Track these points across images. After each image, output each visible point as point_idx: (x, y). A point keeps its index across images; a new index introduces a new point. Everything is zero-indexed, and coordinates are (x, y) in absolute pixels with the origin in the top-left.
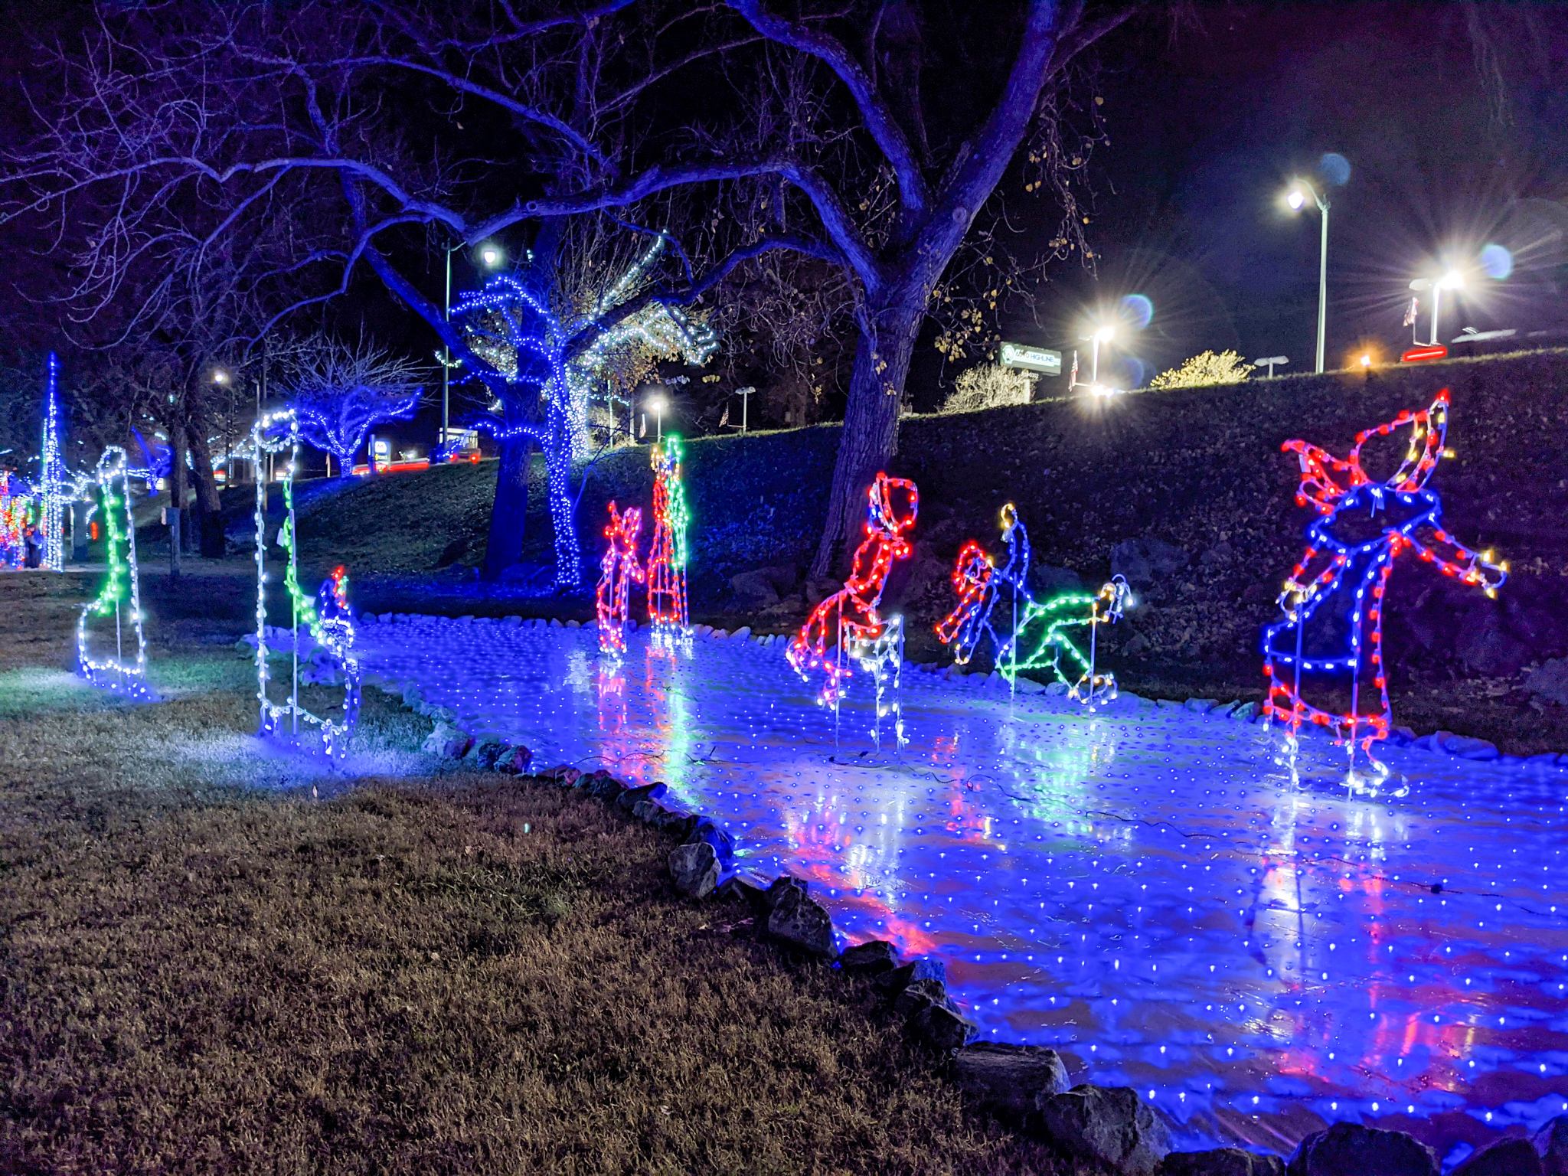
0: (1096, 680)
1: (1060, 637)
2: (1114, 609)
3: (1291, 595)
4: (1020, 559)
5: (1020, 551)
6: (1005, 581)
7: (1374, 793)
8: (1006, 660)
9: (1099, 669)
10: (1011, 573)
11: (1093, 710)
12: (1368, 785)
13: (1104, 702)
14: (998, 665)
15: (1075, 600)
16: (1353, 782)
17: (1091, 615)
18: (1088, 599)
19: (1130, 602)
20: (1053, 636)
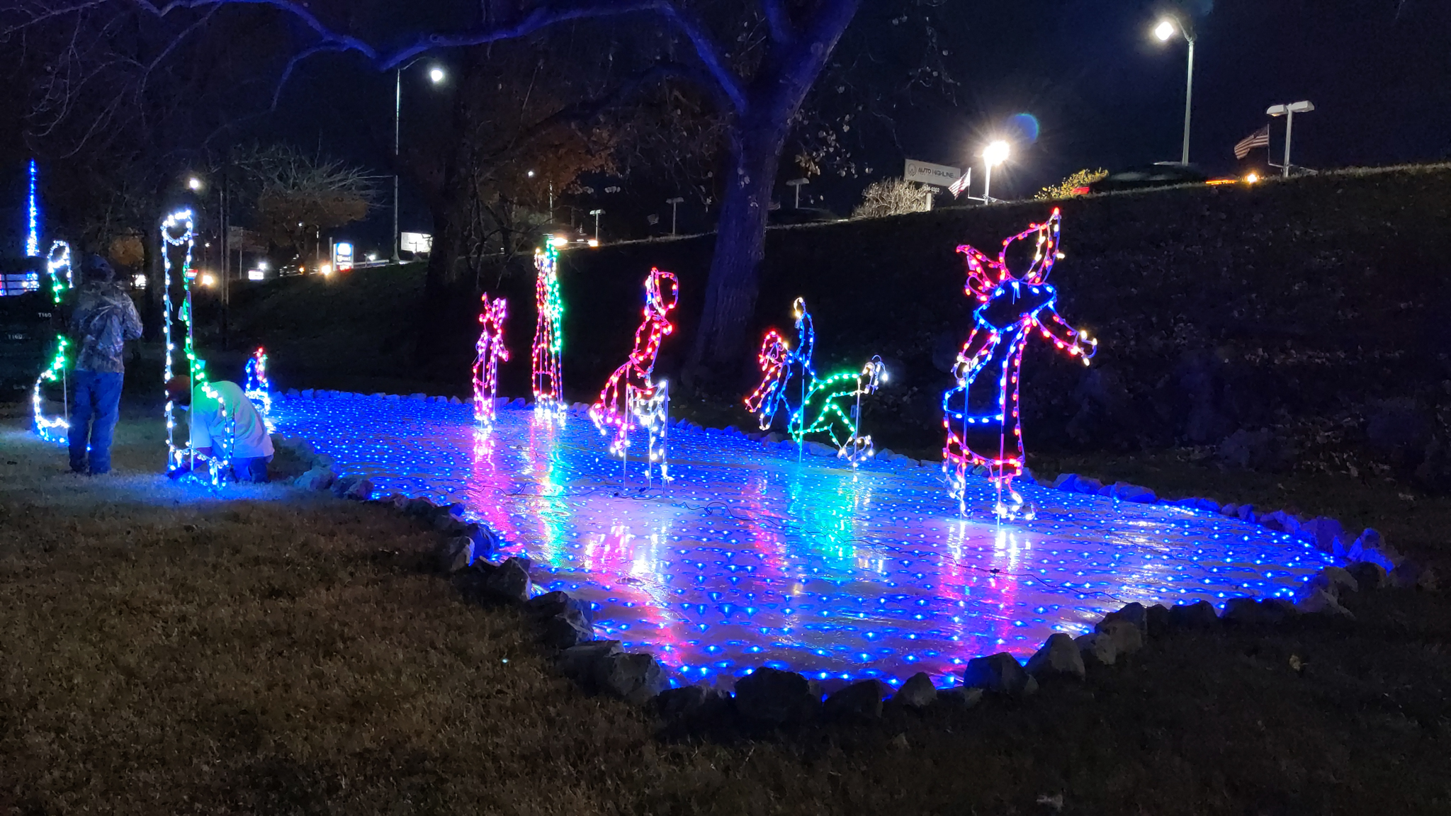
0: (859, 441)
1: (835, 407)
2: (872, 383)
3: (962, 365)
4: (807, 342)
5: (807, 337)
6: (796, 360)
7: (1012, 517)
8: (796, 426)
9: (862, 432)
10: (801, 355)
11: (855, 465)
12: (1009, 512)
13: (864, 459)
14: (790, 430)
15: (846, 376)
16: (1000, 510)
17: (857, 389)
18: (855, 376)
19: (885, 377)
20: (829, 406)
